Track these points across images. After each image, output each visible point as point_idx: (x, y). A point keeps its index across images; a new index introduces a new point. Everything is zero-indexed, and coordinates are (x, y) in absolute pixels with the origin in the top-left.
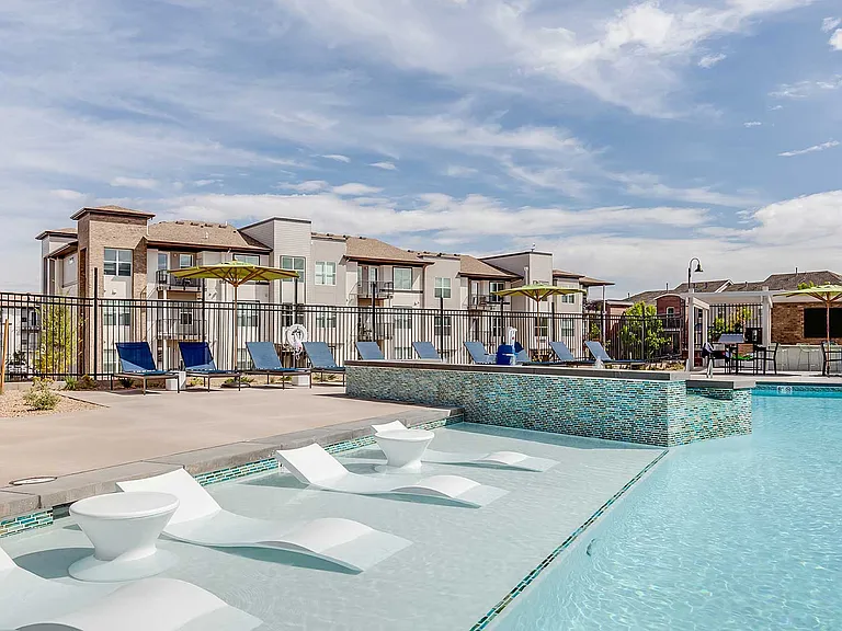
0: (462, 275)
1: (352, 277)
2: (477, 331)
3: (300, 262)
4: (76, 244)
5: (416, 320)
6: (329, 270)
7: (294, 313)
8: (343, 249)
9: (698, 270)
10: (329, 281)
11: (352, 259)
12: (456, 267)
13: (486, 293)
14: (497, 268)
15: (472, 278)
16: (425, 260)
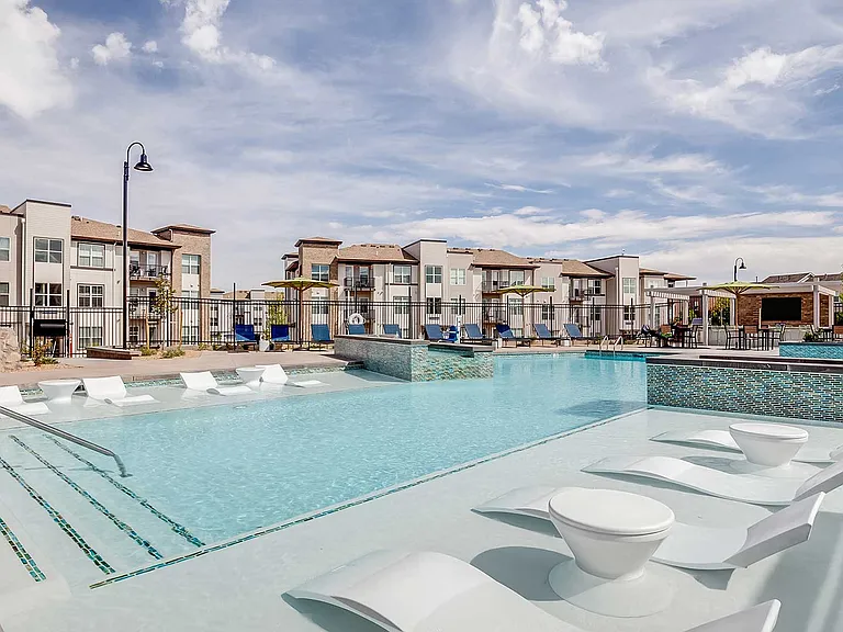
0: (564, 275)
1: (478, 279)
2: (578, 316)
3: (438, 270)
4: (297, 262)
5: (528, 311)
6: (460, 274)
7: (435, 305)
8: (470, 259)
9: (742, 267)
10: (460, 282)
11: (477, 266)
12: (559, 269)
13: (585, 288)
14: (596, 269)
15: (572, 277)
16: (534, 264)
